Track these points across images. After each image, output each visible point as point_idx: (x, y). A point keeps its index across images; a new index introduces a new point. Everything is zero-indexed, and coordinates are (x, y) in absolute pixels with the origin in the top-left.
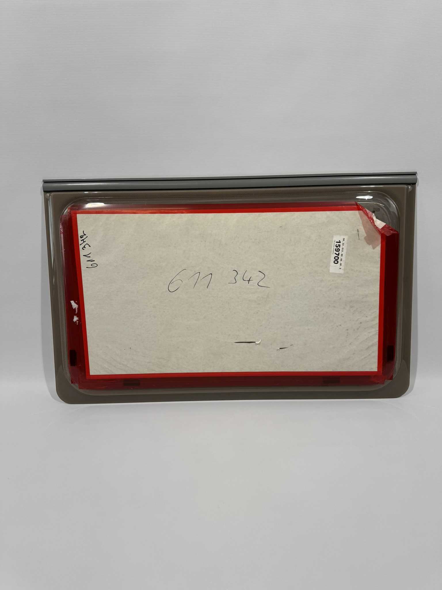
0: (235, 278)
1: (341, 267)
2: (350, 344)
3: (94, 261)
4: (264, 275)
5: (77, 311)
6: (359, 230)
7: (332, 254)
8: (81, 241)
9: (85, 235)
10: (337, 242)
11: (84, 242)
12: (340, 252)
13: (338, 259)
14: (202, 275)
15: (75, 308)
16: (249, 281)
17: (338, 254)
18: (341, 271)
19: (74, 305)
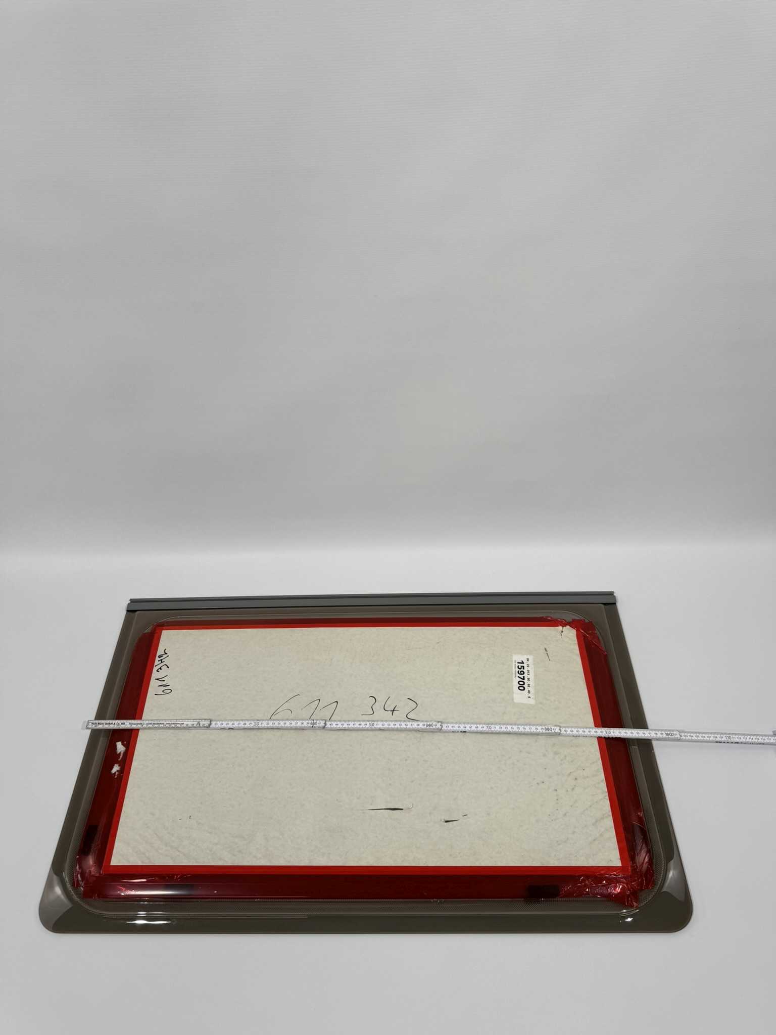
0: (372, 707)
1: (530, 695)
2: (565, 815)
3: (168, 686)
4: (416, 703)
5: (121, 757)
6: (547, 649)
7: (514, 678)
8: (159, 661)
9: (166, 654)
10: (518, 663)
11: (162, 662)
12: (525, 675)
13: (524, 684)
14: (321, 705)
15: (120, 753)
16: (393, 711)
17: (522, 678)
18: (532, 702)
19: (120, 748)
